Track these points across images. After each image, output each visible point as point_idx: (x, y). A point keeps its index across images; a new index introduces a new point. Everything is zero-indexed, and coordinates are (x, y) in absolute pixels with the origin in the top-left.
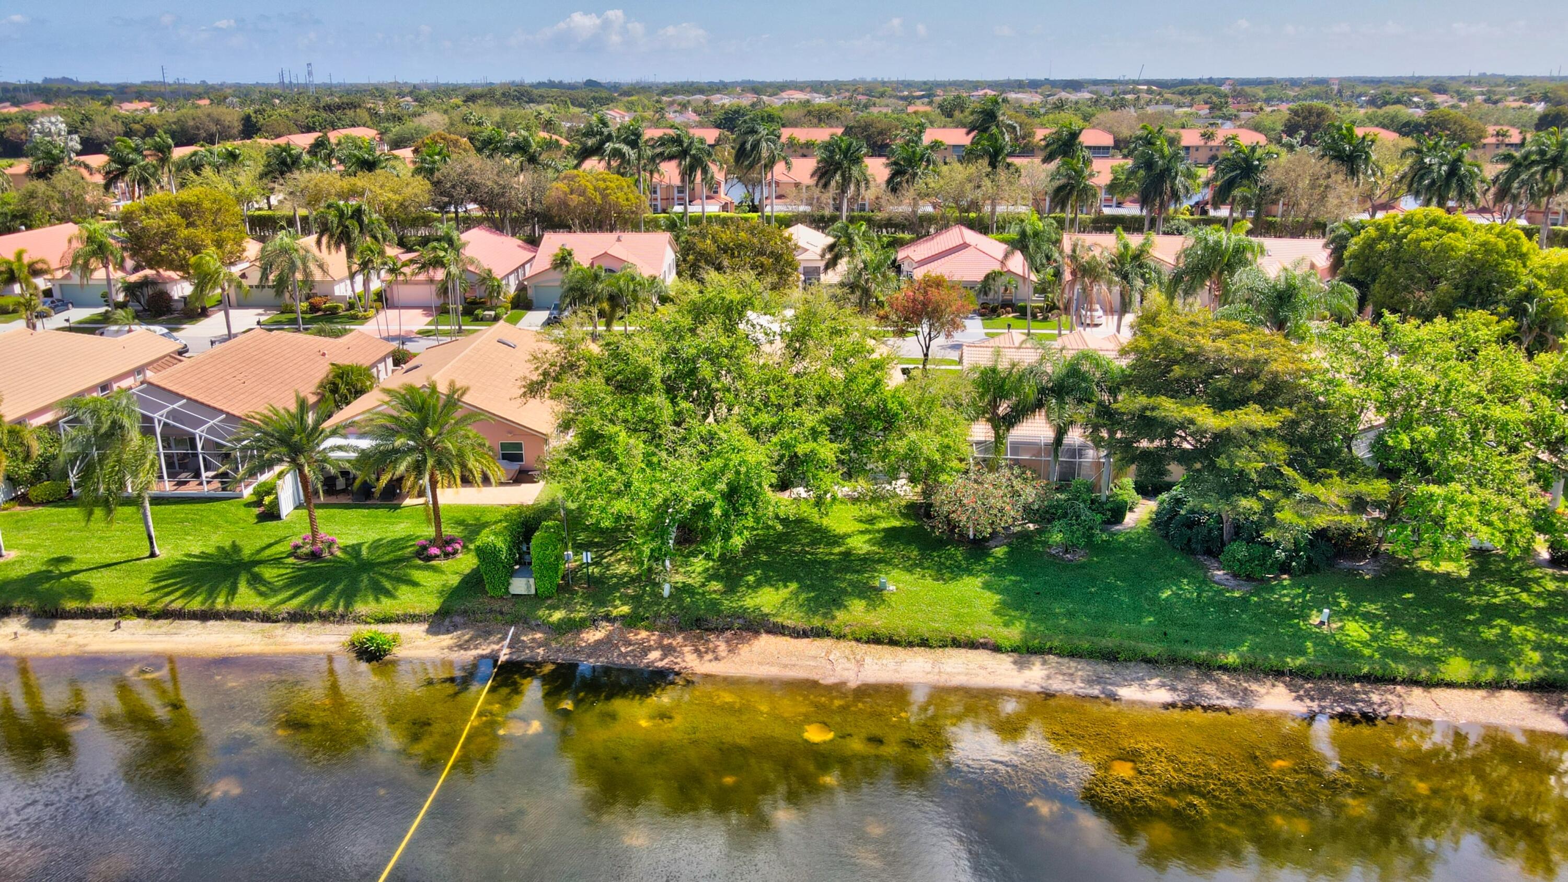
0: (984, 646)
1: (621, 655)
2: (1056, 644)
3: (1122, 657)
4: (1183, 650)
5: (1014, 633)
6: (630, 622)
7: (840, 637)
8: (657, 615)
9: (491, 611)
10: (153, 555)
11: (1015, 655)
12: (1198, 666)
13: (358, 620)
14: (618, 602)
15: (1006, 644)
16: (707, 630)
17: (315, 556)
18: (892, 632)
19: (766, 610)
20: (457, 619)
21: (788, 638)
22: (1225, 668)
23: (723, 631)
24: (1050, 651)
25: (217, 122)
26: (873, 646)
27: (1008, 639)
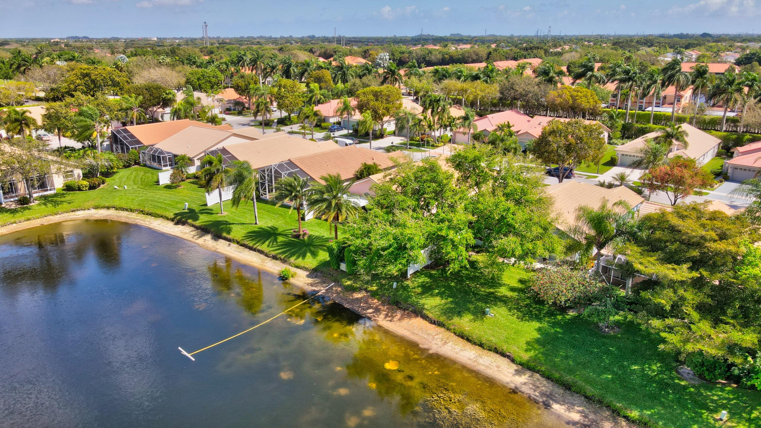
0: (508, 357)
1: (359, 307)
2: (543, 369)
3: (573, 389)
4: (609, 398)
5: (525, 356)
6: (374, 294)
7: (448, 329)
8: (383, 295)
9: (330, 274)
10: (256, 224)
11: (520, 367)
12: (614, 411)
13: (290, 264)
14: (375, 285)
15: (518, 360)
16: (399, 308)
17: (298, 236)
18: (470, 335)
19: (426, 306)
20: (319, 274)
21: (427, 323)
22: (626, 418)
23: (405, 310)
24: (538, 372)
25: (477, 55)
26: (460, 339)
27: (521, 358)
